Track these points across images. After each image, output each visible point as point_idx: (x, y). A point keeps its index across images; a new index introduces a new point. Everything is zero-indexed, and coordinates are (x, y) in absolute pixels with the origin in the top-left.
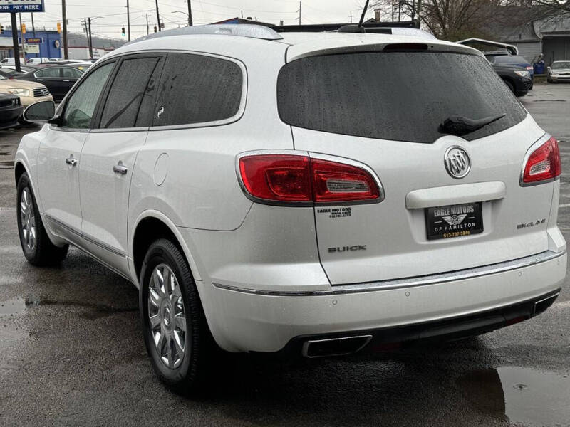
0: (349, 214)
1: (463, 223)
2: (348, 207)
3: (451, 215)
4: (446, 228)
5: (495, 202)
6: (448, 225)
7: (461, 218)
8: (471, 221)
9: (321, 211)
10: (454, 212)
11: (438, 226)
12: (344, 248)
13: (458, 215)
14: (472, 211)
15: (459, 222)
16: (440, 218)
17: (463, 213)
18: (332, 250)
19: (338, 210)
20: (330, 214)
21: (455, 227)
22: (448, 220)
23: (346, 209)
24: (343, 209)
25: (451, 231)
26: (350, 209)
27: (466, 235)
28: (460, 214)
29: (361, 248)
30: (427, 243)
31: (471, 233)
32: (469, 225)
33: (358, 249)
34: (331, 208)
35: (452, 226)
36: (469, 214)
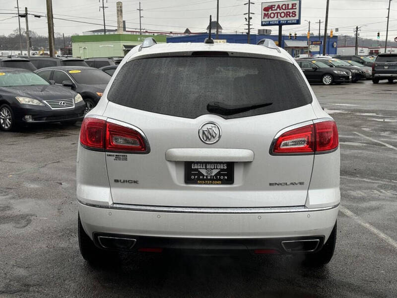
0: (126, 159)
1: (216, 175)
2: (125, 154)
3: (206, 169)
4: (201, 177)
5: (246, 164)
6: (203, 176)
7: (215, 172)
8: (224, 175)
9: (109, 155)
10: (208, 166)
11: (195, 175)
12: (124, 181)
13: (212, 169)
14: (226, 168)
15: (213, 174)
16: (196, 170)
17: (217, 169)
18: (116, 181)
19: (119, 156)
20: (114, 157)
21: (209, 177)
22: (204, 172)
23: (124, 156)
24: (122, 156)
25: (205, 180)
26: (126, 156)
27: (217, 184)
28: (214, 169)
29: (136, 182)
30: (185, 185)
31: (222, 183)
32: (222, 177)
33: (133, 183)
34: (115, 154)
35: (207, 176)
36: (222, 170)
